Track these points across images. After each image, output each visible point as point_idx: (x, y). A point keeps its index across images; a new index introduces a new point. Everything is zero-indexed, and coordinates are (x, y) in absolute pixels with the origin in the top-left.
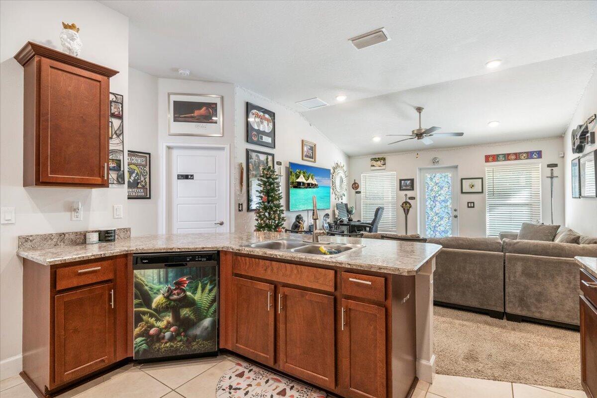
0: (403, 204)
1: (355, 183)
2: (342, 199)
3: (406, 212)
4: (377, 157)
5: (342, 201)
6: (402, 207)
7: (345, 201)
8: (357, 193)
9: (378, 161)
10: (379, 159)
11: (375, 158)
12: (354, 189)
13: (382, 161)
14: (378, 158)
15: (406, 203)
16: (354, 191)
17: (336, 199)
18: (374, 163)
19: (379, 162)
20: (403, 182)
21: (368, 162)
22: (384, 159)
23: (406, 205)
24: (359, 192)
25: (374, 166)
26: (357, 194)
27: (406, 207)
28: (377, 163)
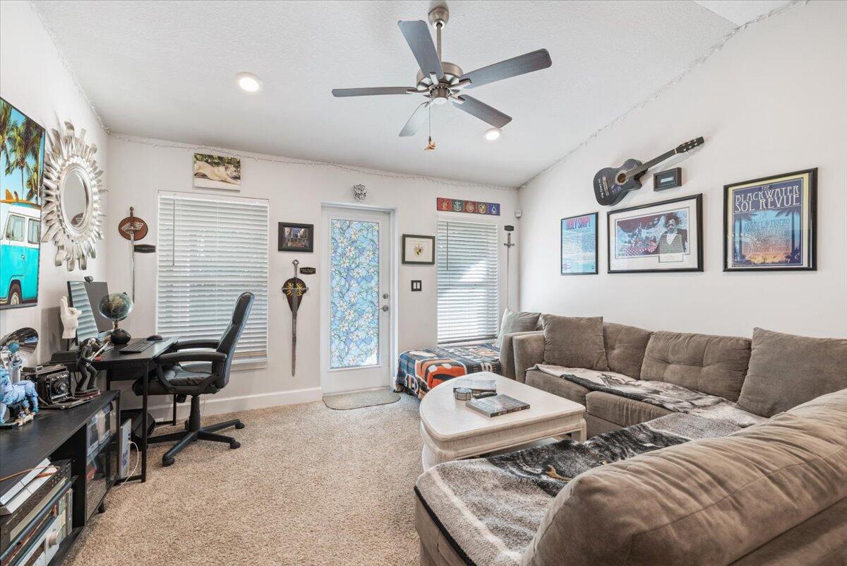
0: (286, 285)
1: (132, 220)
2: (84, 268)
3: (294, 302)
4: (216, 154)
5: (86, 273)
6: (285, 291)
7: (94, 271)
8: (138, 249)
9: (218, 164)
10: (221, 161)
11: (211, 157)
12: (127, 237)
13: (232, 168)
14: (220, 158)
15: (295, 281)
16: (127, 245)
17: (59, 264)
18: (207, 169)
19: (222, 169)
20: (287, 230)
21: (183, 162)
22: (237, 164)
23: (295, 286)
24: (150, 249)
25: (204, 176)
26: (138, 255)
27: (294, 292)
28: (216, 169)
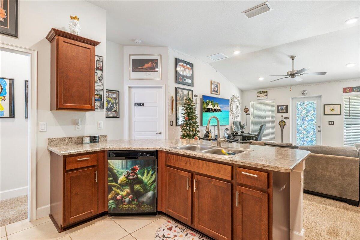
0: (279, 122)
1: (246, 108)
2: (237, 119)
3: (282, 127)
4: (261, 91)
5: (237, 120)
6: (279, 124)
7: (239, 120)
8: (247, 114)
9: (262, 93)
10: (263, 92)
11: (260, 92)
12: (245, 112)
13: (265, 93)
14: (262, 92)
15: (282, 121)
16: (245, 114)
17: (233, 119)
18: (260, 95)
19: (263, 94)
20: (280, 107)
21: (255, 94)
22: (266, 92)
23: (282, 123)
24: (249, 114)
25: (259, 97)
26: (247, 116)
27: (282, 124)
28: (261, 94)
